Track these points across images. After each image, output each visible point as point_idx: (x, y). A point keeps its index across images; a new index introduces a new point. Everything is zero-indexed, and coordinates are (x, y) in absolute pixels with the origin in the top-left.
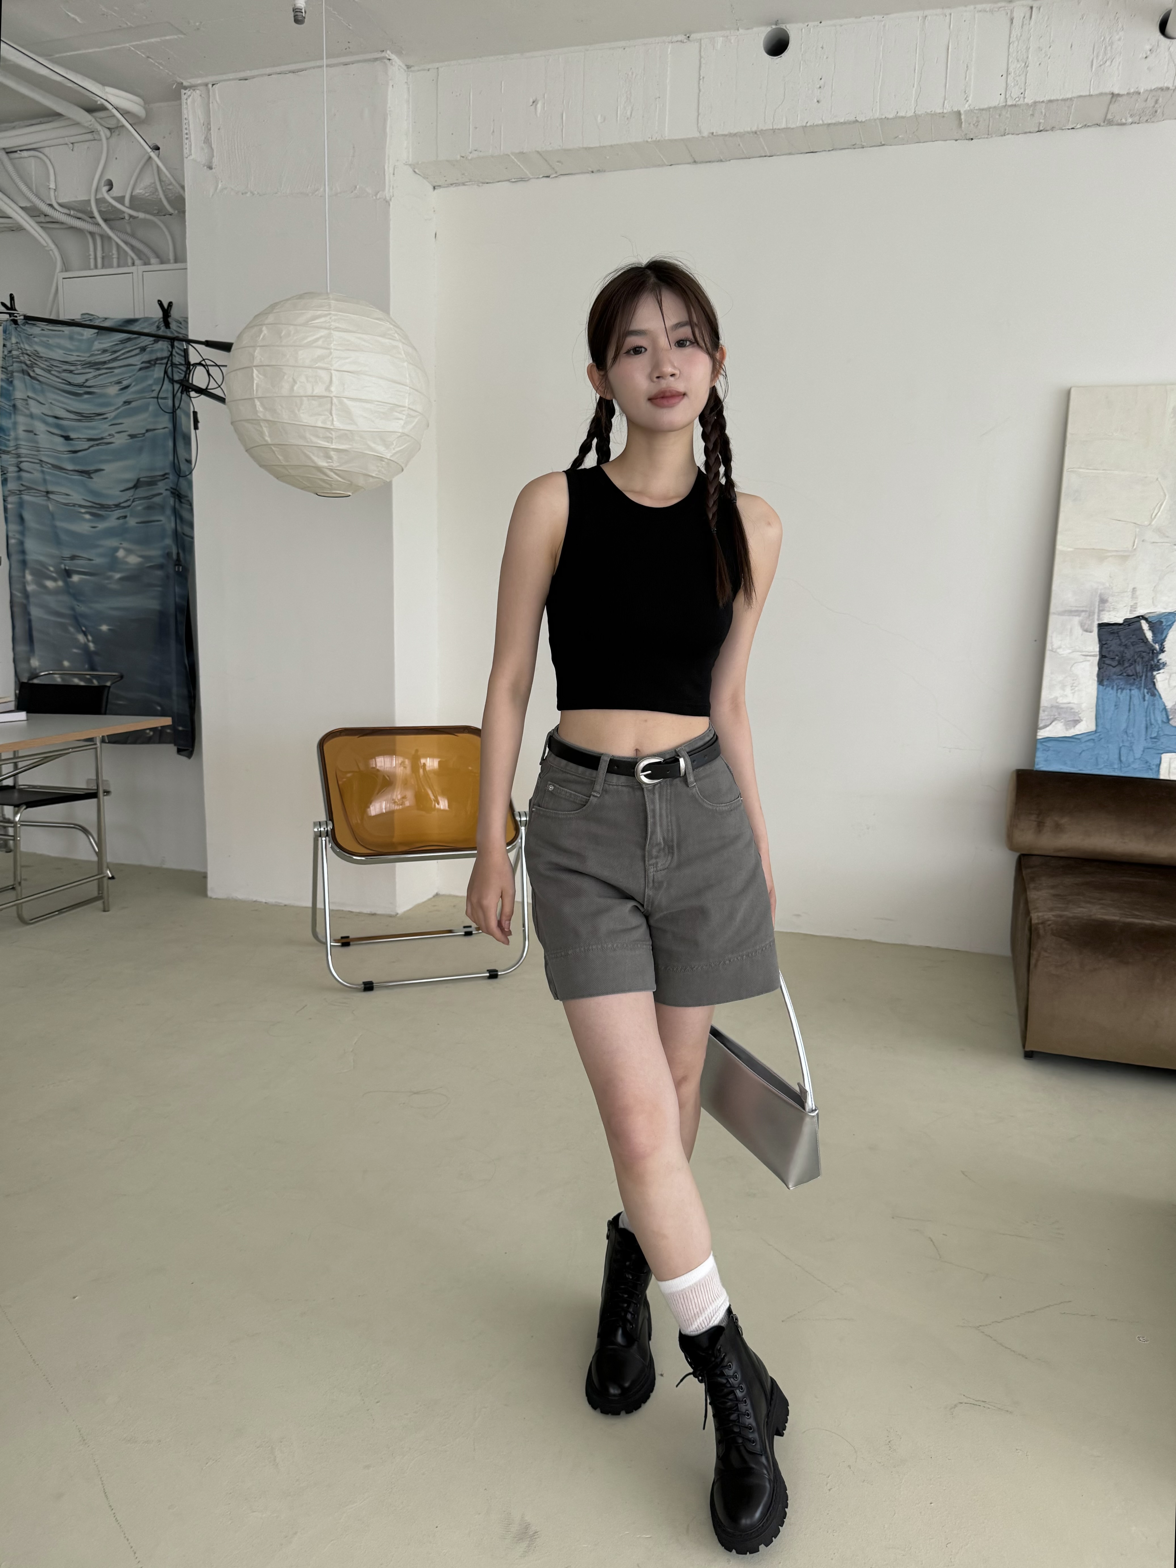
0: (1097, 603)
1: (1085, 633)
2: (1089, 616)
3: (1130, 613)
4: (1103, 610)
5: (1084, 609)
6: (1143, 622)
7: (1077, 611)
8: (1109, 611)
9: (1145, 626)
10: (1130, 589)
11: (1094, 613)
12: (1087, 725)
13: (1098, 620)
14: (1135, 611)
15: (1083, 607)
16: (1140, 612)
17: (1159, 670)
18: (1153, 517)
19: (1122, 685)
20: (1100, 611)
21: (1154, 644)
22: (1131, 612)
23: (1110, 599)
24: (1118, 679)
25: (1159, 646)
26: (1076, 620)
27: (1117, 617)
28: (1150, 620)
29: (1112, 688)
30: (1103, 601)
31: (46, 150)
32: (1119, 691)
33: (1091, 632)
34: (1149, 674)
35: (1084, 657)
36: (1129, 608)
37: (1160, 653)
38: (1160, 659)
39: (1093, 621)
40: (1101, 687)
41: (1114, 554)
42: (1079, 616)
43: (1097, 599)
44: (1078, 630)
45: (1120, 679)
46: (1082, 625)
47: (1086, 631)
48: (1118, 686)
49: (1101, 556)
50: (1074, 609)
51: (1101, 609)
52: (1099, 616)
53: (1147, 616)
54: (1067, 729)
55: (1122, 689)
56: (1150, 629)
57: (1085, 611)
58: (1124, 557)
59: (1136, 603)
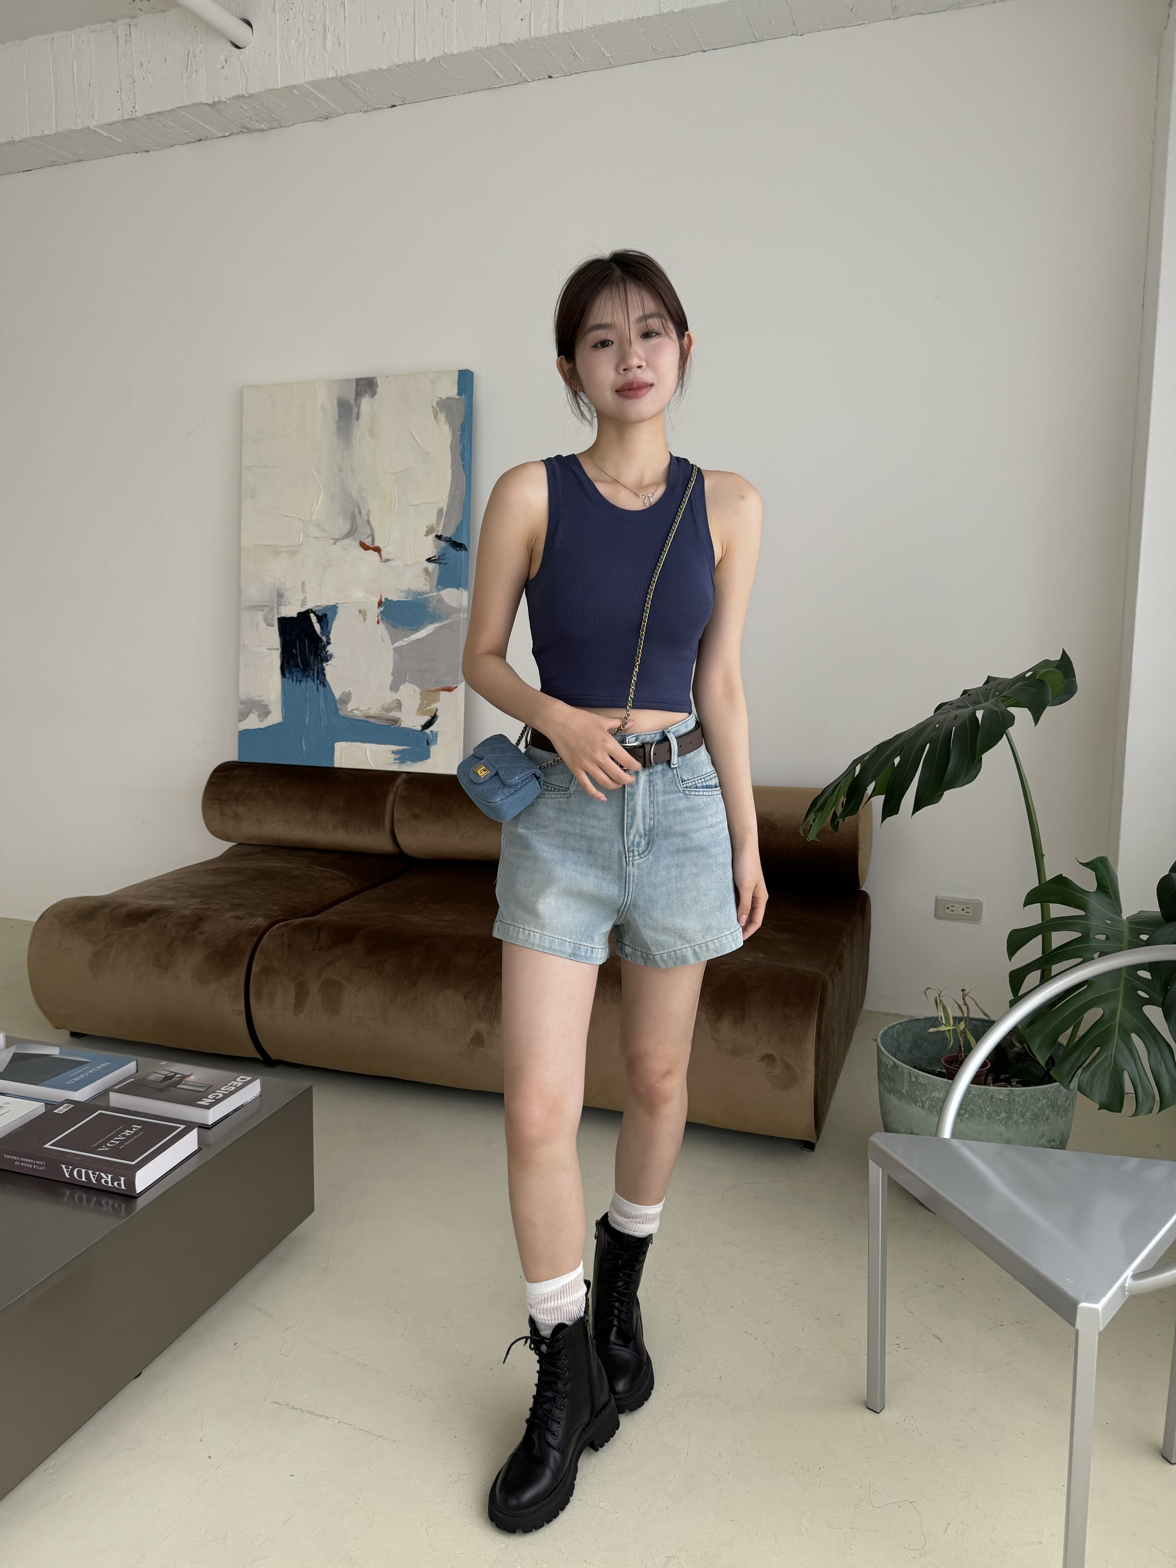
0: (276, 599)
1: (268, 627)
2: (271, 610)
3: (302, 607)
4: (280, 605)
5: (266, 604)
6: (312, 615)
7: (260, 606)
8: (285, 605)
9: (314, 618)
10: (299, 584)
11: (274, 607)
12: (276, 717)
13: (278, 614)
14: (305, 605)
15: (265, 602)
16: (309, 606)
17: (328, 661)
18: (313, 512)
19: (300, 677)
20: (279, 605)
21: (322, 637)
22: (303, 604)
23: (286, 595)
24: (296, 671)
25: (326, 637)
26: (260, 615)
27: (291, 611)
28: (317, 613)
29: (293, 680)
30: (280, 595)
32: (298, 682)
33: (273, 626)
34: (320, 665)
35: (269, 651)
36: (301, 602)
37: (327, 646)
38: (328, 651)
39: (274, 616)
40: (284, 678)
41: (285, 549)
42: (262, 610)
43: (276, 594)
44: (263, 625)
45: (299, 671)
46: (265, 619)
47: (269, 625)
48: (297, 679)
49: (276, 551)
50: (258, 604)
51: (279, 603)
52: (278, 611)
53: (314, 610)
54: (261, 721)
55: (300, 681)
56: (318, 622)
57: (267, 606)
58: (293, 552)
59: (306, 597)
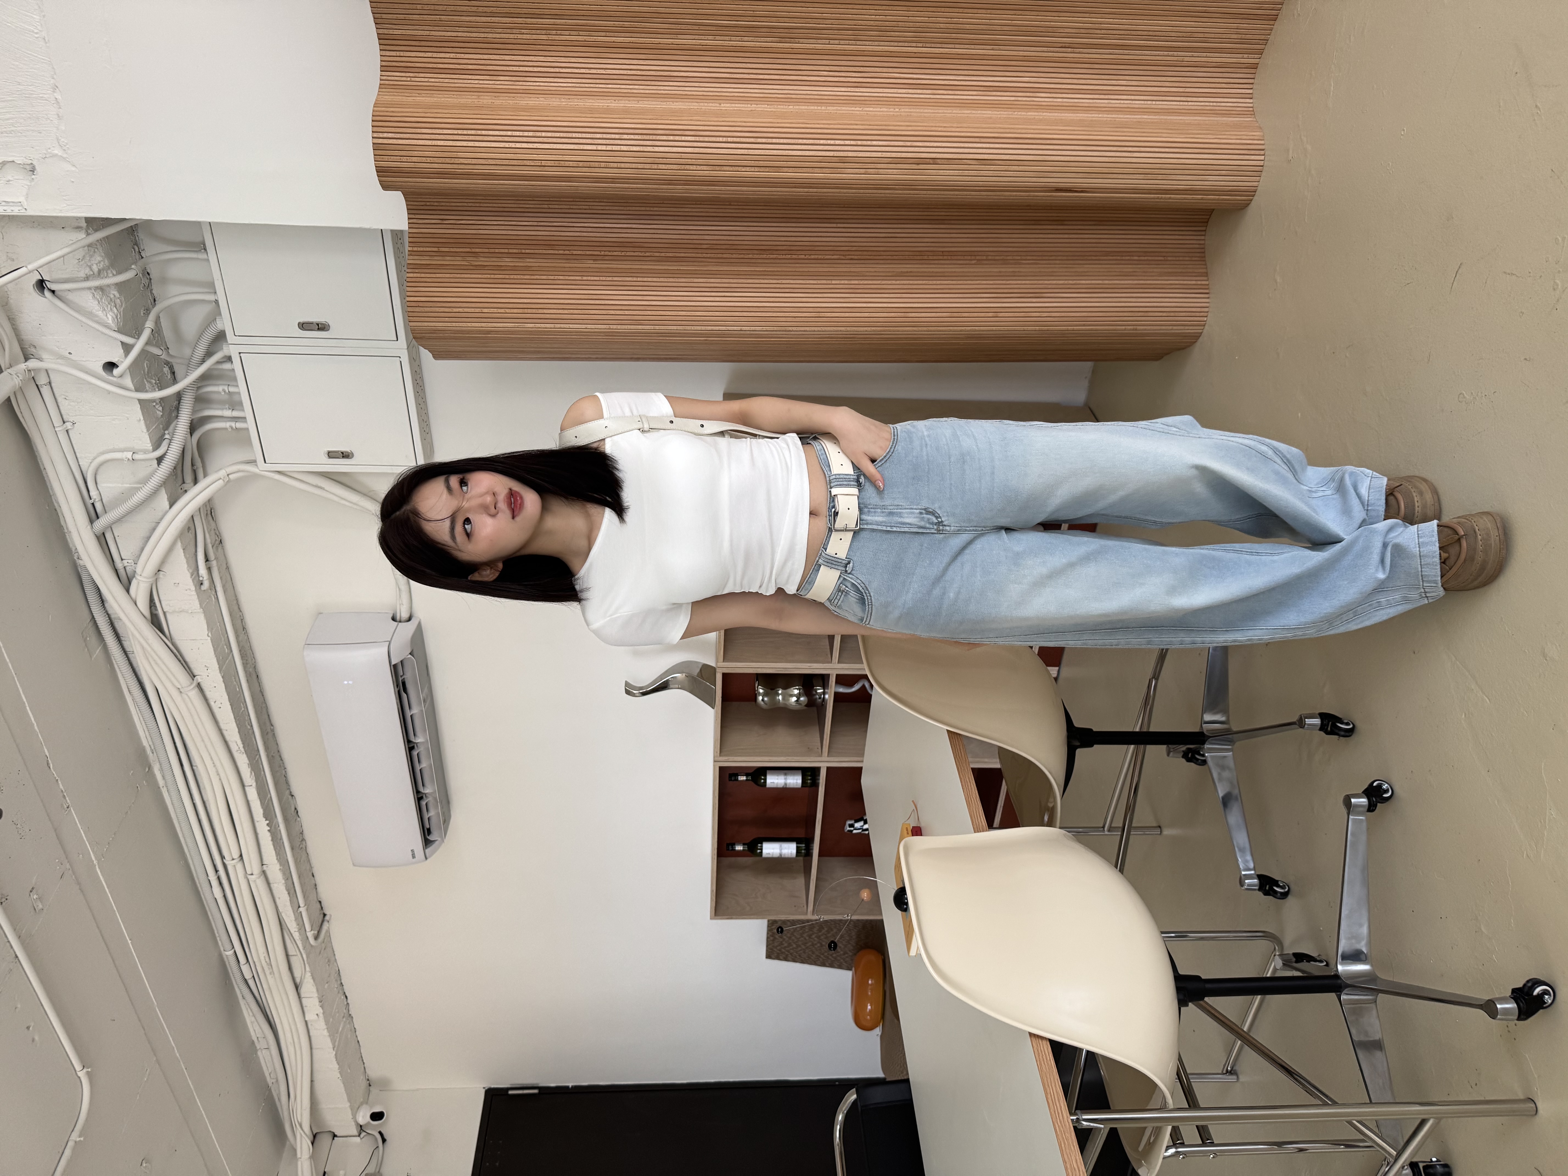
31: (84, 463)
